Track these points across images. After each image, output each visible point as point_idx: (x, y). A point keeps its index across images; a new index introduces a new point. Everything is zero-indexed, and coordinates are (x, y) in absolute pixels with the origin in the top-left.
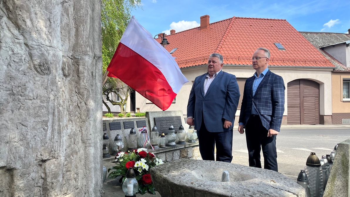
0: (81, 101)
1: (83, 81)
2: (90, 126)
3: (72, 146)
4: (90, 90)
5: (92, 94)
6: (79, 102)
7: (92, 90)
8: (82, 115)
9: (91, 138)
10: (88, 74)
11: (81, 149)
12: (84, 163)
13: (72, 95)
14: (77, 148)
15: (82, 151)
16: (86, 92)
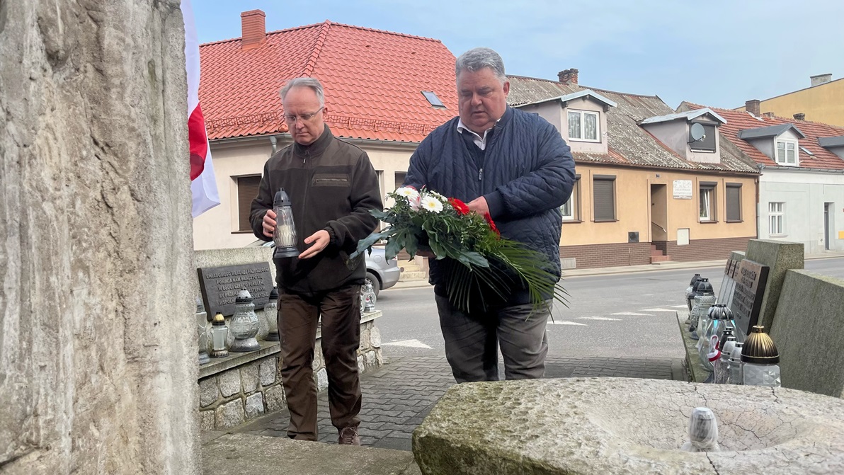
0: (116, 181)
1: (121, 97)
2: (154, 287)
3: (93, 380)
4: (149, 139)
5: (156, 157)
6: (108, 186)
7: (155, 137)
8: (124, 242)
9: (158, 341)
10: (138, 69)
11: (126, 388)
12: (137, 447)
13: (80, 150)
14: (111, 388)
15: (130, 396)
16: (132, 146)
